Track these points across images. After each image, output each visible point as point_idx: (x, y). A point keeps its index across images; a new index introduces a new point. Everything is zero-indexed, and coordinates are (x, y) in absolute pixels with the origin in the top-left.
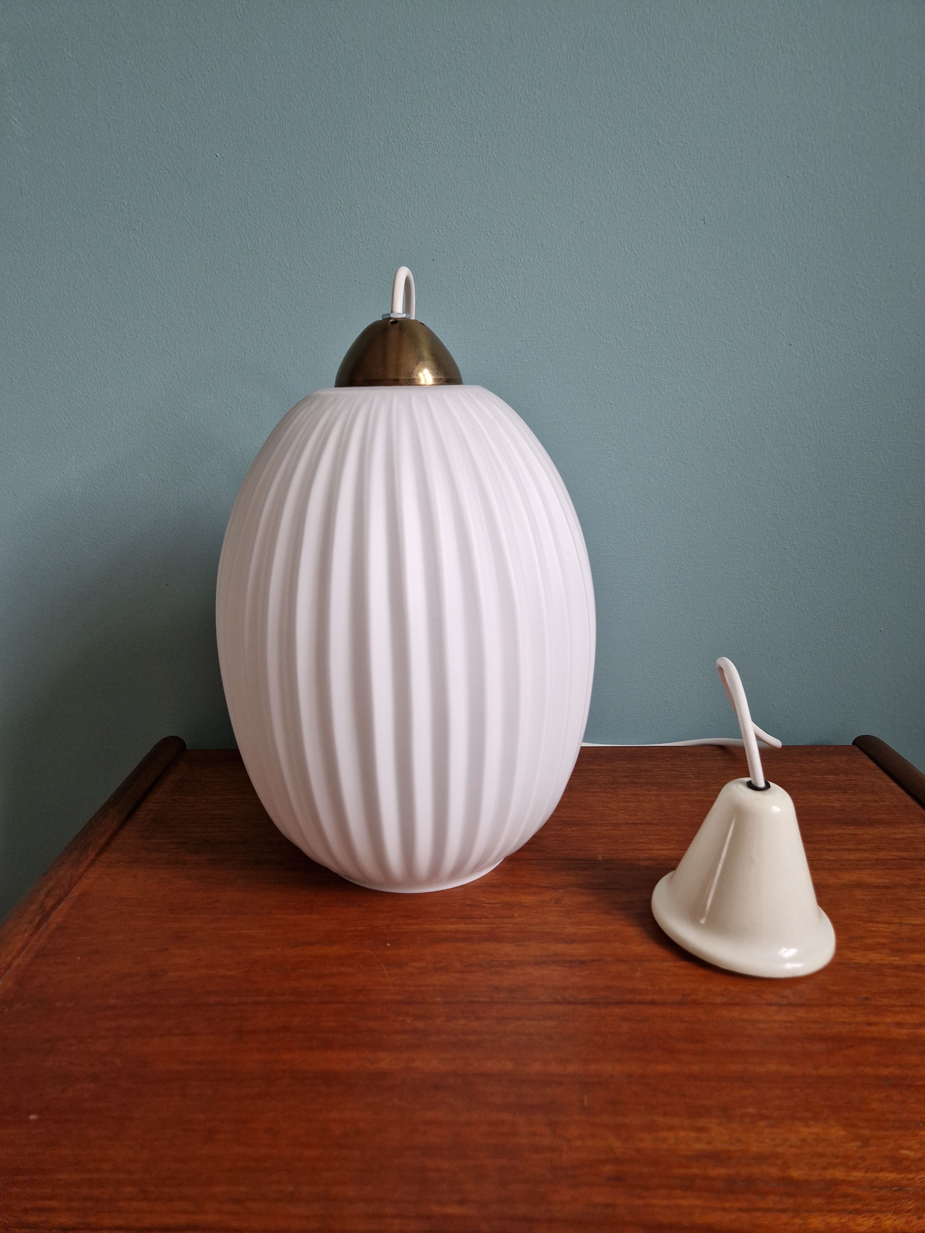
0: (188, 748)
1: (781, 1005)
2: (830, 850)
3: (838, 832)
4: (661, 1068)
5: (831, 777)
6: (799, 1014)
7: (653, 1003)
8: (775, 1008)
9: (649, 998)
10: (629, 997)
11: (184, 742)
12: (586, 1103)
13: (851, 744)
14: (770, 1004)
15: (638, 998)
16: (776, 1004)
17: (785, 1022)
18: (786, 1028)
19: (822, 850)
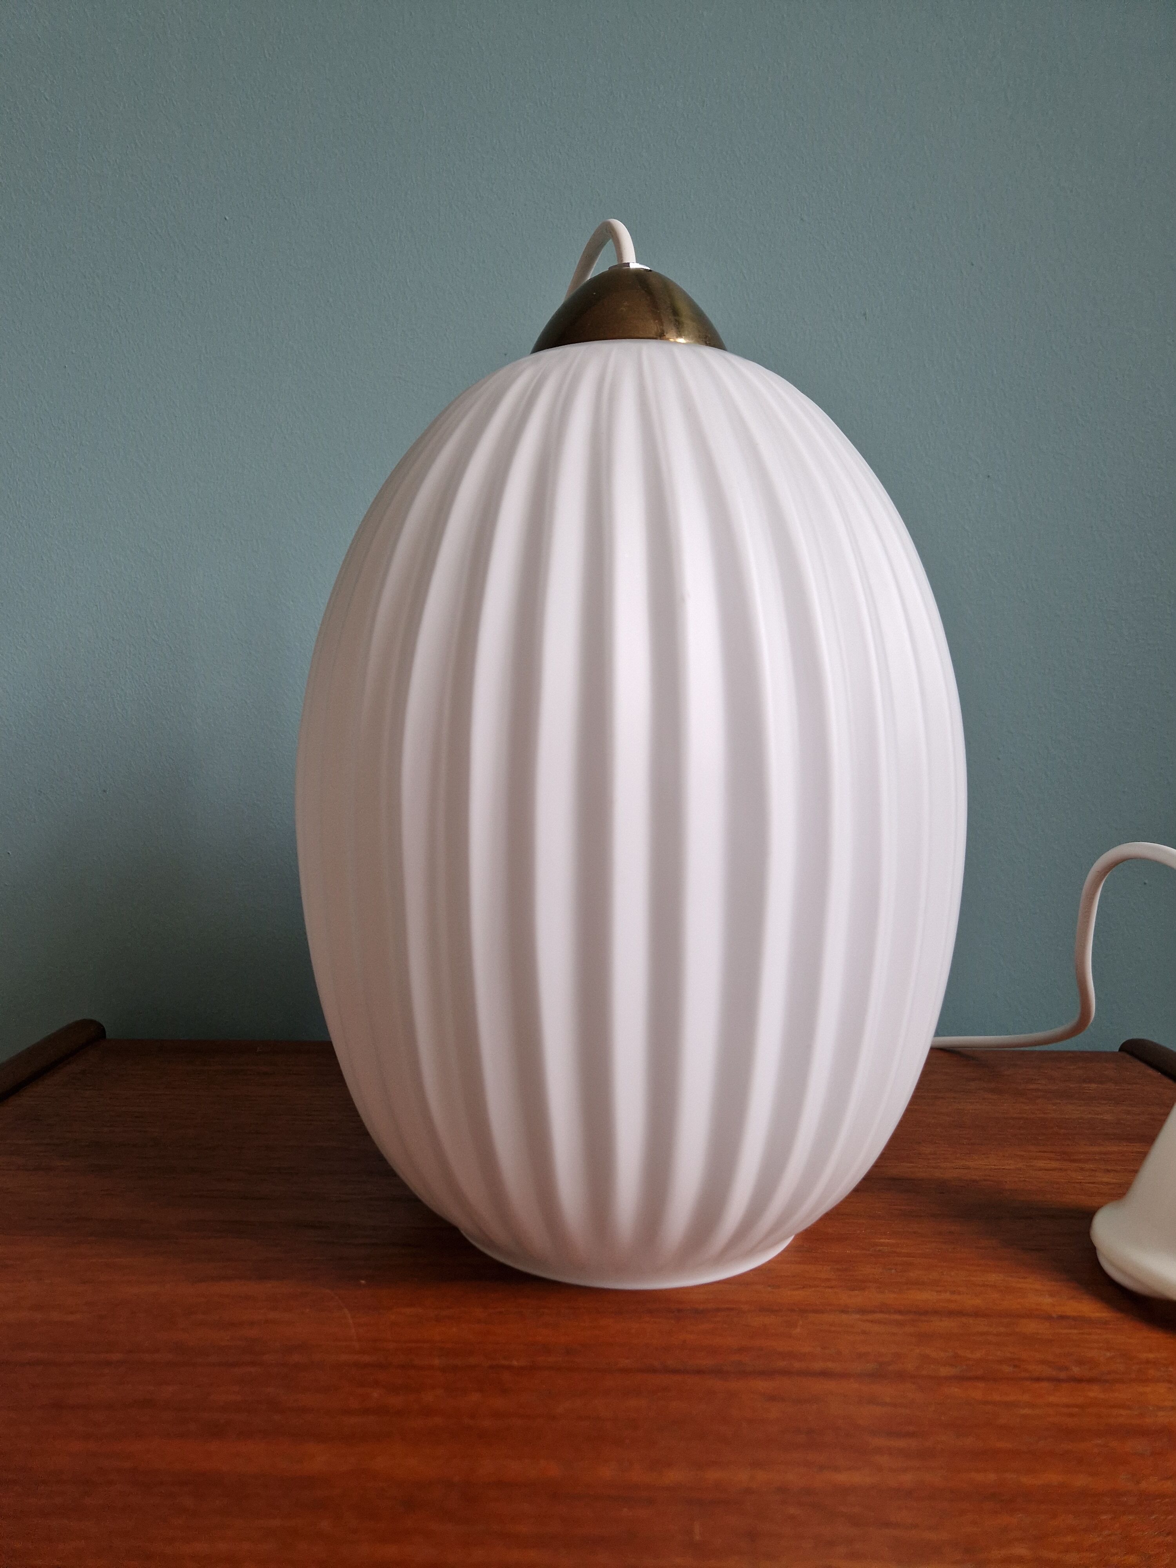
0: (108, 1037)
1: (1057, 1380)
2: (1108, 1171)
3: (1115, 1149)
4: (842, 1478)
5: (1094, 1086)
6: (1091, 1394)
7: (825, 1374)
8: (1045, 1384)
9: (818, 1365)
10: (782, 1364)
11: (104, 1029)
12: (697, 1537)
13: (1117, 1051)
14: (1038, 1379)
15: (797, 1365)
16: (1050, 1379)
17: (1067, 1406)
18: (1072, 1415)
19: (1096, 1171)
